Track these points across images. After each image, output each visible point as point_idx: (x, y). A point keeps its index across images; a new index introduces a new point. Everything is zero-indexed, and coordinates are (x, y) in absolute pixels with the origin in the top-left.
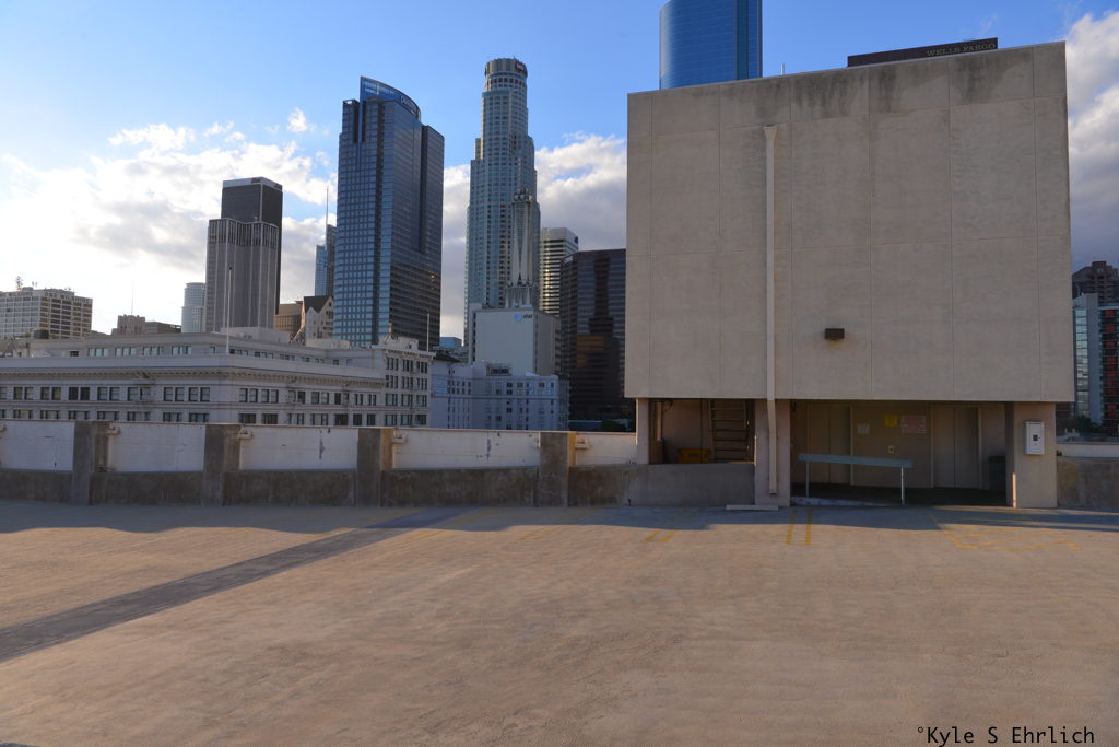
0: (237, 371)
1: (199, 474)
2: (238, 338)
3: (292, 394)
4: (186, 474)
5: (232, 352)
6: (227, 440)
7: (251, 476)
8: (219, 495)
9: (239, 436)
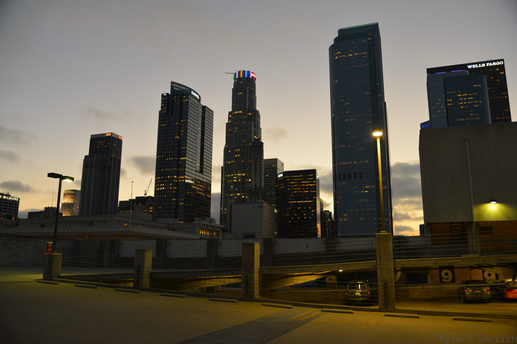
0: (135, 234)
9: (274, 242)
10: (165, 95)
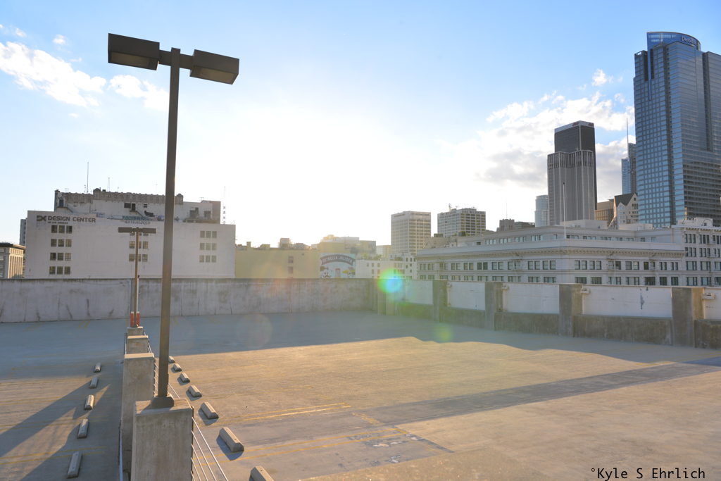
0: (572, 249)
1: (557, 316)
2: (571, 228)
3: (611, 263)
4: (549, 315)
5: (568, 237)
6: (574, 295)
7: (591, 319)
8: (570, 330)
9: (581, 292)
10: (639, 54)
